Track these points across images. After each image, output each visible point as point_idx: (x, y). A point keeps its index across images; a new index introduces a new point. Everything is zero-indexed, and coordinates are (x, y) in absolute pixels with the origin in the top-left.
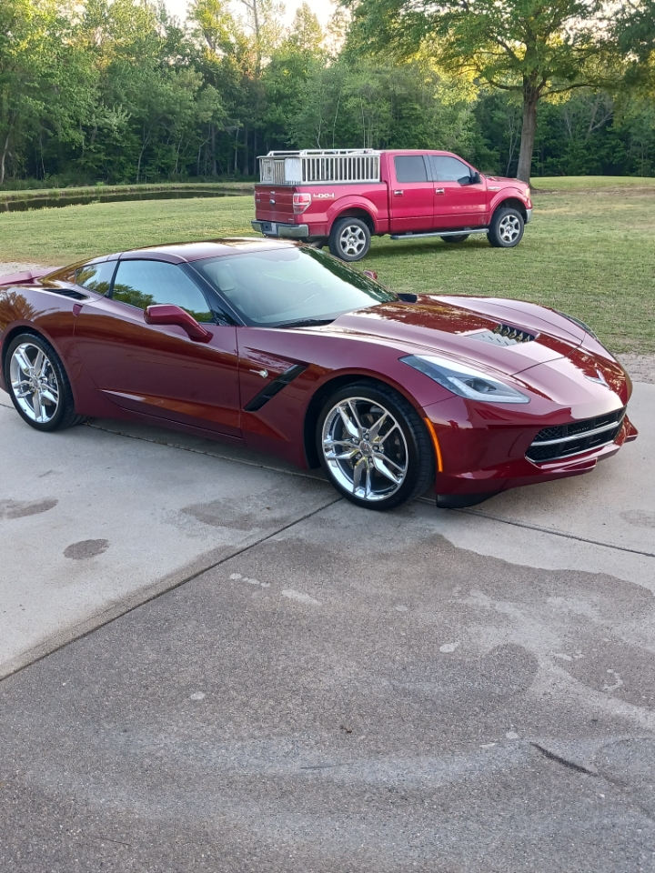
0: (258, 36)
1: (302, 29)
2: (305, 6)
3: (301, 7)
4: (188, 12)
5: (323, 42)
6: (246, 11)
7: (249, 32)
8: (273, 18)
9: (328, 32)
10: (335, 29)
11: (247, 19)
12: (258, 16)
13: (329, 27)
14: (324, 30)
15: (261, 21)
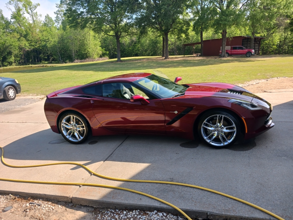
0: (34, 23)
1: (48, 21)
2: (48, 15)
3: (46, 15)
4: (11, 16)
5: (55, 25)
6: (30, 16)
7: (31, 22)
8: (39, 18)
9: (55, 22)
10: (57, 21)
11: (30, 18)
12: (34, 18)
13: (55, 21)
14: (54, 22)
15: (35, 19)
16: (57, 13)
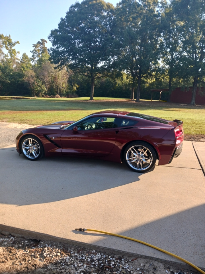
2: (25, 53)
16: (33, 52)
